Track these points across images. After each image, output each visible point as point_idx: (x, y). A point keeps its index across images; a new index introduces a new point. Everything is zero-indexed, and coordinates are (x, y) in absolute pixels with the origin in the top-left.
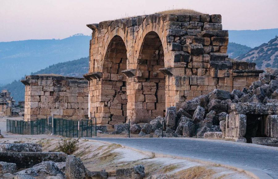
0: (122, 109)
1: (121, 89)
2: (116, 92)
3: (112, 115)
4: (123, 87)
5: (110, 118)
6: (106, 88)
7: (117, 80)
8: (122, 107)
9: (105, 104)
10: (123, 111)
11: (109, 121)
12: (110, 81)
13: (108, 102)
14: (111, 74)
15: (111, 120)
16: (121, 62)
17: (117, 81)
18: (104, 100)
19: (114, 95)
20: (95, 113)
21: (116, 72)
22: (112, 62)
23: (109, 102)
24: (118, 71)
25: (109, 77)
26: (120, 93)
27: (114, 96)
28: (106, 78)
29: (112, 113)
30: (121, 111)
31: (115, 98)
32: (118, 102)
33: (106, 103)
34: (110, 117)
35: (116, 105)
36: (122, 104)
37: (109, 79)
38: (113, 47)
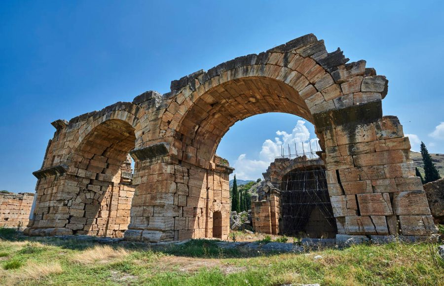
0: (84, 209)
1: (87, 187)
2: (80, 190)
3: (71, 217)
4: (89, 185)
5: (67, 221)
6: (70, 184)
7: (84, 176)
8: (85, 207)
9: (64, 203)
10: (85, 212)
11: (66, 224)
12: (76, 176)
13: (68, 201)
14: (79, 170)
15: (69, 223)
16: (92, 158)
17: (83, 178)
18: (65, 198)
19: (77, 193)
20: (43, 214)
21: (85, 168)
22: (83, 156)
23: (70, 201)
24: (87, 167)
25: (76, 172)
26: (85, 192)
27: (78, 195)
28: (72, 173)
29: (71, 214)
30: (84, 211)
31: (78, 197)
32: (81, 201)
33: (66, 202)
34: (67, 219)
35: (79, 205)
36: (85, 204)
37: (75, 174)
38: (90, 139)
